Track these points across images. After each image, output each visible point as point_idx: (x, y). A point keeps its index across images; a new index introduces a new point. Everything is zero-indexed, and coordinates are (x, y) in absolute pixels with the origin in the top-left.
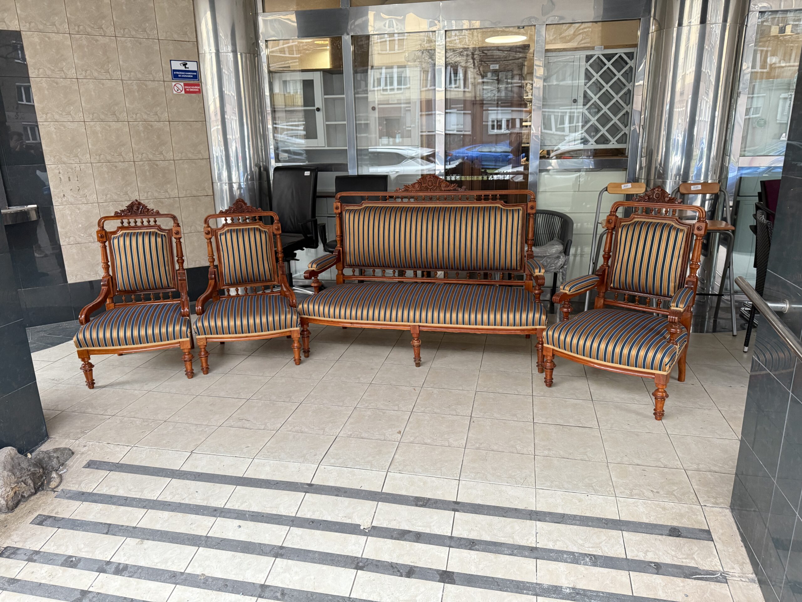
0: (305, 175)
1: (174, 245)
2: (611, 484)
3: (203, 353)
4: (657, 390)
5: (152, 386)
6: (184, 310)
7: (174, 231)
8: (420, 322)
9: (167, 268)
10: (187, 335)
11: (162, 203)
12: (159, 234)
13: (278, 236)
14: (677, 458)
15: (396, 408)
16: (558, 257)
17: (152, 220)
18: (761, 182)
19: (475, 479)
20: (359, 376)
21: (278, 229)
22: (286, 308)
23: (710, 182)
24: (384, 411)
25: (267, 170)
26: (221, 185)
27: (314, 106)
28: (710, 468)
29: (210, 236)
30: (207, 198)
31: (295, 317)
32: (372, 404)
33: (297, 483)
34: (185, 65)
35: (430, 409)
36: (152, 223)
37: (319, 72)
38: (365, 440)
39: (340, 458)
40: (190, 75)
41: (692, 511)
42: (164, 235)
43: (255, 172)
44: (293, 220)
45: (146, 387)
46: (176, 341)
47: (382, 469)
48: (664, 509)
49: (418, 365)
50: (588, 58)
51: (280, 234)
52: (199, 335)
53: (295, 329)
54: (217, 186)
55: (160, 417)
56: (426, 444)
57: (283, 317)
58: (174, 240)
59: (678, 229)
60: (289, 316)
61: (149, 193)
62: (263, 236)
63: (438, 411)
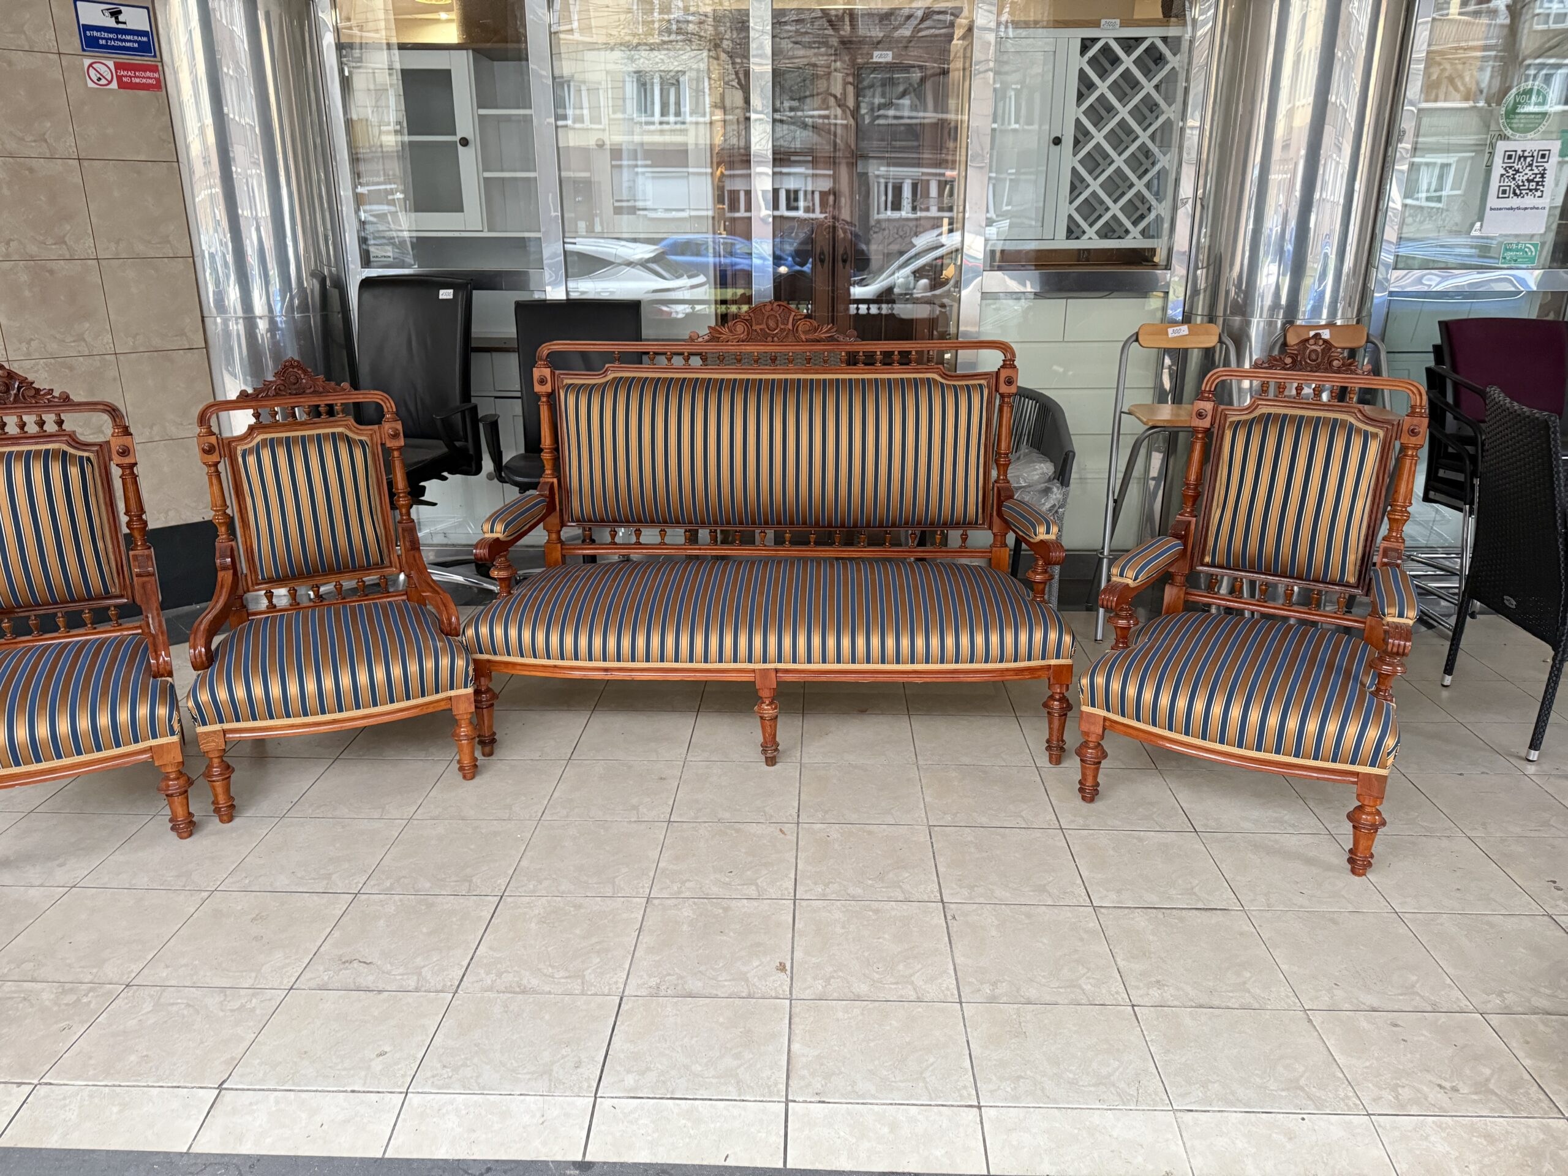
0: (441, 297)
1: (118, 484)
2: (1341, 1075)
3: (216, 770)
4: (1360, 809)
5: (76, 869)
6: (157, 659)
7: (115, 448)
8: (780, 661)
9: (100, 545)
10: (171, 727)
11: (71, 368)
12: (72, 456)
13: (396, 454)
14: (1448, 981)
15: (752, 891)
16: (1047, 491)
17: (50, 419)
18: (1440, 323)
19: (1016, 1098)
20: (635, 801)
21: (395, 436)
22: (433, 639)
23: (1339, 322)
24: (724, 903)
25: (340, 286)
26: (225, 322)
27: (454, 133)
28: (1529, 1001)
29: (214, 458)
30: (189, 354)
31: (460, 663)
32: (688, 884)
33: (546, 1162)
34: (115, 14)
35: (836, 886)
36: (51, 427)
37: (464, 52)
38: (702, 1001)
39: (648, 1069)
40: (131, 42)
41: (1552, 1136)
42: (88, 459)
43: (312, 291)
44: (412, 409)
45: (62, 876)
46: (141, 745)
47: (771, 1094)
48: (1489, 1137)
49: (771, 761)
50: (1086, 45)
51: (399, 449)
52: (204, 724)
53: (462, 691)
54: (216, 324)
55: (110, 971)
56: (858, 998)
57: (429, 665)
58: (116, 472)
59: (1366, 433)
60: (445, 662)
61: (34, 344)
62: (358, 454)
63: (859, 891)
